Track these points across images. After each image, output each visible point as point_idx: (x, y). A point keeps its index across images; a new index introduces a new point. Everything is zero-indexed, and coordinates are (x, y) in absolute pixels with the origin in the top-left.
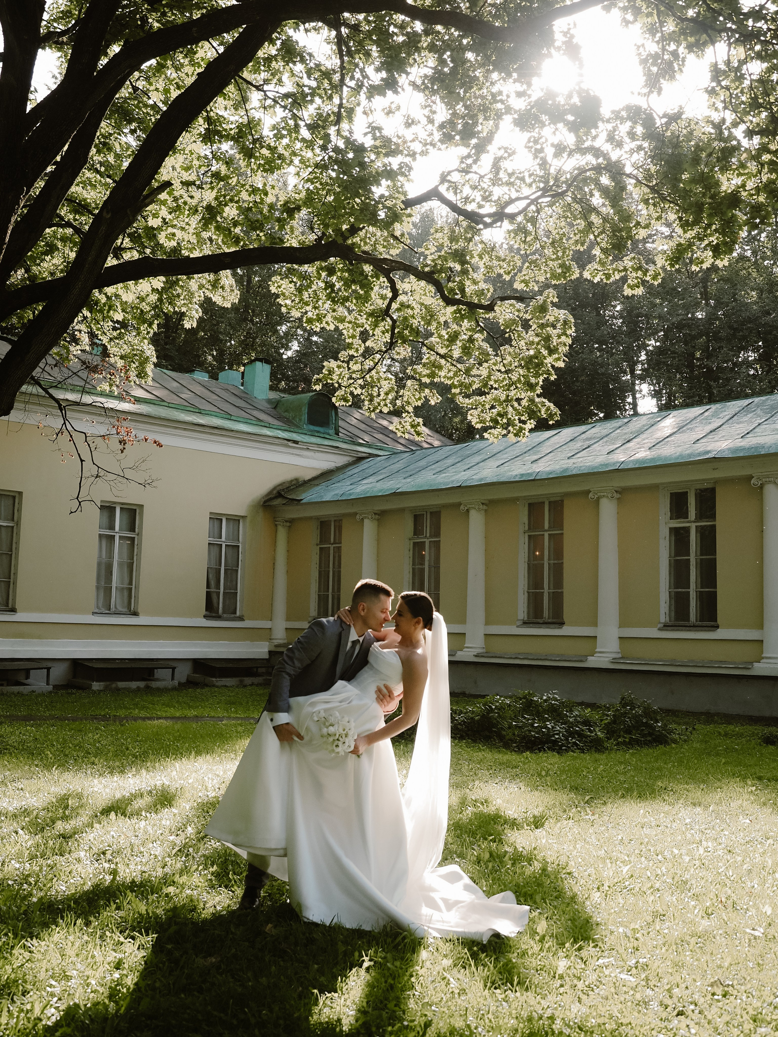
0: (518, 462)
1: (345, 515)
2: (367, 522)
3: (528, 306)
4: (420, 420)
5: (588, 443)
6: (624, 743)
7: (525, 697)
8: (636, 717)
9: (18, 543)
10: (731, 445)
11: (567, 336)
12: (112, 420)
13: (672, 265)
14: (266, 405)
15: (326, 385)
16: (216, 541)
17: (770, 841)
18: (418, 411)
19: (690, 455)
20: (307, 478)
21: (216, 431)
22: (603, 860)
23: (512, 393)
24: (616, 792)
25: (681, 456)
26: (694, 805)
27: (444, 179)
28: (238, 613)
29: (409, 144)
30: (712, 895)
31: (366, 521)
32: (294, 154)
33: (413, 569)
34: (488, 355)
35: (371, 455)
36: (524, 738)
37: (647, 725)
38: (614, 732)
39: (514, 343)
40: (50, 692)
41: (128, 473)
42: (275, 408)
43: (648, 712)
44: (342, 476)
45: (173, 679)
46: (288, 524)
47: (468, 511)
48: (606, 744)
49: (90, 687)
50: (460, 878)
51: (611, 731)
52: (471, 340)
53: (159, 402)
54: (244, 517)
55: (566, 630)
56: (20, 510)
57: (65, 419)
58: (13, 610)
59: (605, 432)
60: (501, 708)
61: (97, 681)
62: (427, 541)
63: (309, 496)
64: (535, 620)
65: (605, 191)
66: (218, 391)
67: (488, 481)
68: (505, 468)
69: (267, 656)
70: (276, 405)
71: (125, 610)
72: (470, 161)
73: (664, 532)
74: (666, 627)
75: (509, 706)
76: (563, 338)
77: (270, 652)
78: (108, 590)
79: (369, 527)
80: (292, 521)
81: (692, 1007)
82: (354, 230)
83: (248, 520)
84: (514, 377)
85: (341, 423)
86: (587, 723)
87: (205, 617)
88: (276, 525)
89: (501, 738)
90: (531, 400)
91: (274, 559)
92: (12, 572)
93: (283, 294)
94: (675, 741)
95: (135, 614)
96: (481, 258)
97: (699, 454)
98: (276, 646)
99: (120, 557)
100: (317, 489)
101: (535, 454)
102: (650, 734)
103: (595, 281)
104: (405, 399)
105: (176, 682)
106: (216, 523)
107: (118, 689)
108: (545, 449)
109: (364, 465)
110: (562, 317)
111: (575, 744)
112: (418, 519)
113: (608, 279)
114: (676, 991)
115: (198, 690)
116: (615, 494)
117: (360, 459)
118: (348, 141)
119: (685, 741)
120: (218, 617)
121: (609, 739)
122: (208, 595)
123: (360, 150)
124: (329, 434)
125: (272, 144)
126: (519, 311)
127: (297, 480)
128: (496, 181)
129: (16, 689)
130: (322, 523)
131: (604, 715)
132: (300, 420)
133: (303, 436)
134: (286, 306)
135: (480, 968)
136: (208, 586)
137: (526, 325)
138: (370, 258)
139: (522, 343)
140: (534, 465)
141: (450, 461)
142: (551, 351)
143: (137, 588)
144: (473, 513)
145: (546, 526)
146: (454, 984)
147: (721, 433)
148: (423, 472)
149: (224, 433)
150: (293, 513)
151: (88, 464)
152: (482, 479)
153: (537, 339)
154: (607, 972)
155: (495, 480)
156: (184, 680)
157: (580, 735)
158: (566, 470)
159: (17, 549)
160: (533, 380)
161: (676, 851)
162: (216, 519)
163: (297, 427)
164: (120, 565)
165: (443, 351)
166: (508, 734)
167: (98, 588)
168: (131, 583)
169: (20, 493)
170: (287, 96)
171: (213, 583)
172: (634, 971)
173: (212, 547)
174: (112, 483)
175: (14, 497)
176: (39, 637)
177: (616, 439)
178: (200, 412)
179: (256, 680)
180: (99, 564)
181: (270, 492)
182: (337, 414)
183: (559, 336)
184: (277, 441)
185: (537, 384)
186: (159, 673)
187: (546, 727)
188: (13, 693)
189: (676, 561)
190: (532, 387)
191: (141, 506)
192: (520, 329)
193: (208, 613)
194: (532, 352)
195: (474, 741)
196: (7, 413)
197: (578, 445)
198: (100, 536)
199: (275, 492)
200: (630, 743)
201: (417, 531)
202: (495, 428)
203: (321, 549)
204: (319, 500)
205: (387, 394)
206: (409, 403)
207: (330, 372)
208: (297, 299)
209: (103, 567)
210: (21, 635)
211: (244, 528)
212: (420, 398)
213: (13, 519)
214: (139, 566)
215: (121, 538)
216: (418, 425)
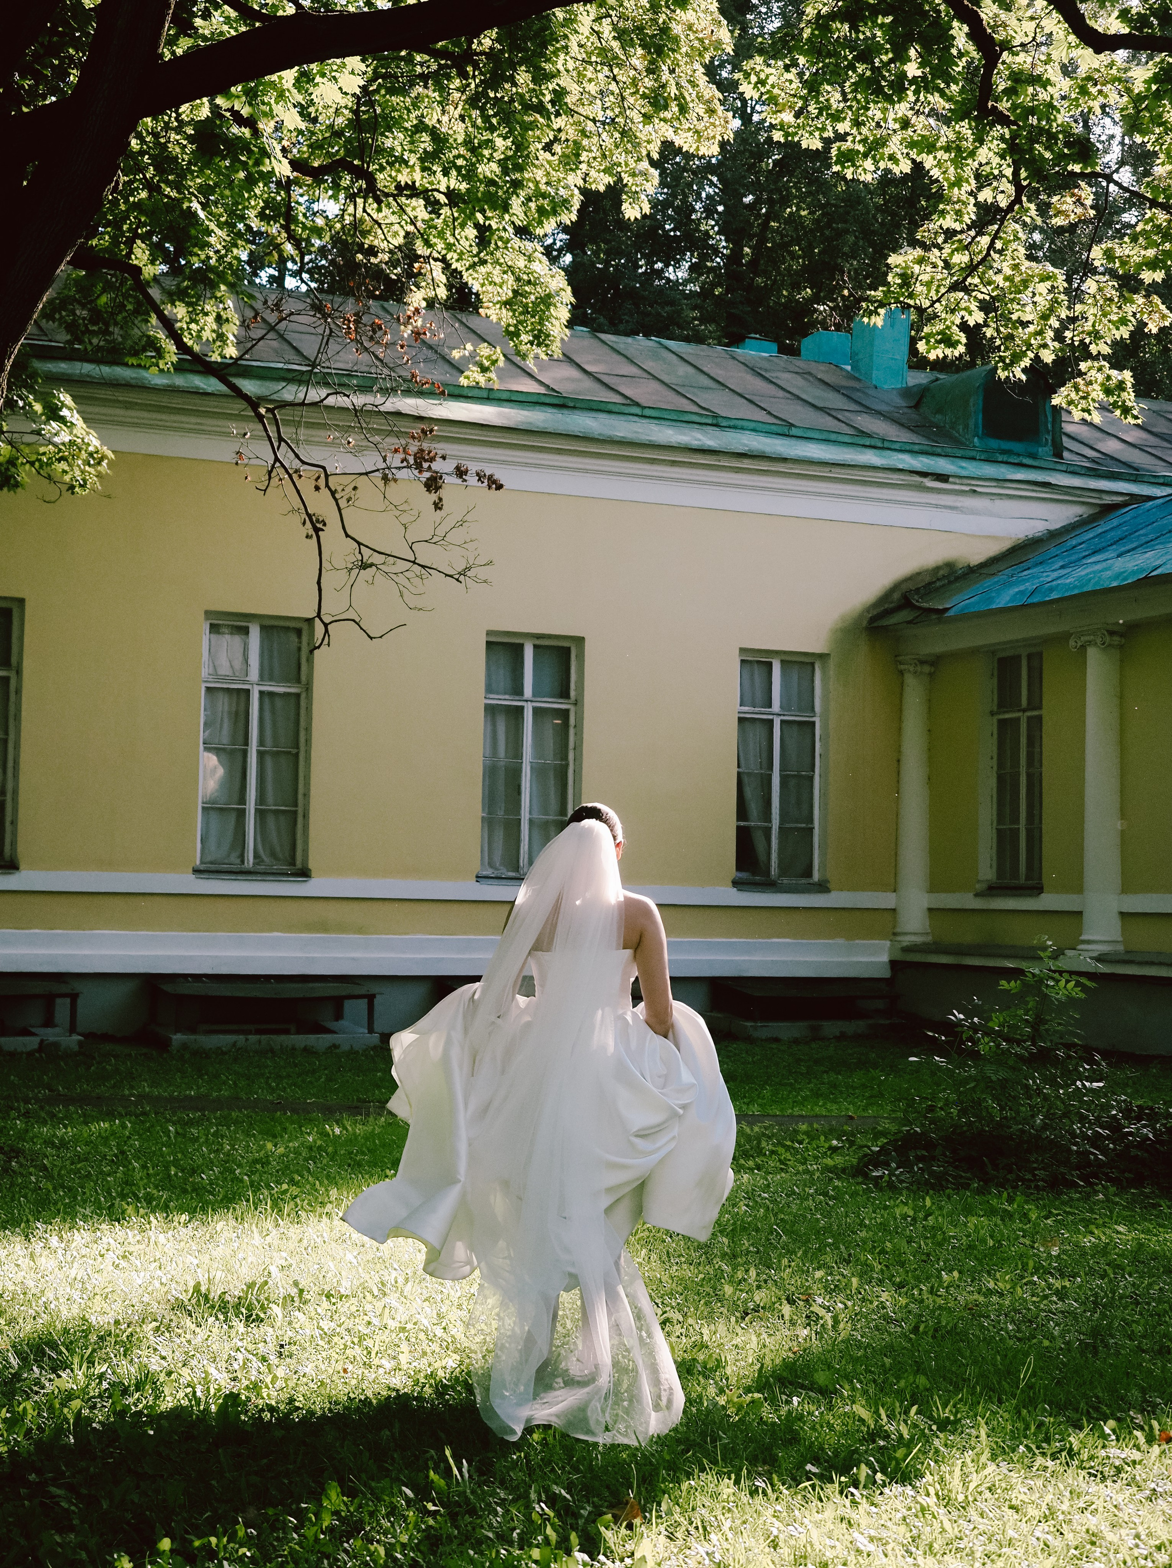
1: (1046, 640)
2: (1093, 655)
4: (1127, 376)
9: (308, 730)
14: (900, 402)
16: (760, 713)
21: (746, 464)
28: (816, 876)
31: (1091, 651)
35: (1135, 499)
40: (374, 1048)
41: (425, 554)
42: (917, 406)
46: (927, 669)
53: (632, 407)
54: (823, 657)
56: (310, 659)
58: (304, 873)
63: (964, 600)
69: (886, 973)
77: (893, 964)
78: (513, 828)
79: (1099, 666)
80: (935, 662)
83: (832, 663)
87: (736, 883)
88: (901, 673)
91: (899, 750)
92: (301, 790)
98: (906, 950)
99: (538, 753)
100: (988, 583)
106: (758, 673)
109: (1111, 522)
117: (1107, 510)
120: (769, 885)
122: (745, 834)
124: (1034, 456)
127: (952, 565)
129: (300, 1040)
130: (1001, 661)
132: (966, 427)
133: (964, 464)
136: (742, 812)
149: (764, 466)
150: (933, 641)
151: (332, 537)
159: (308, 742)
162: (757, 663)
163: (958, 443)
164: (539, 771)
167: (489, 823)
168: (563, 810)
169: (310, 623)
171: (754, 808)
173: (747, 725)
174: (401, 579)
175: (297, 632)
176: (361, 930)
178: (716, 422)
179: (851, 1027)
180: (490, 772)
181: (886, 596)
184: (895, 478)
191: (580, 641)
193: (744, 875)
198: (491, 710)
199: (896, 596)
203: (1002, 723)
204: (984, 608)
205: (1045, 317)
206: (1096, 335)
207: (907, 279)
208: (812, 109)
209: (501, 775)
210: (323, 927)
211: (825, 680)
212: (1123, 321)
213: (298, 680)
214: (578, 773)
215: (537, 711)
216: (1121, 386)
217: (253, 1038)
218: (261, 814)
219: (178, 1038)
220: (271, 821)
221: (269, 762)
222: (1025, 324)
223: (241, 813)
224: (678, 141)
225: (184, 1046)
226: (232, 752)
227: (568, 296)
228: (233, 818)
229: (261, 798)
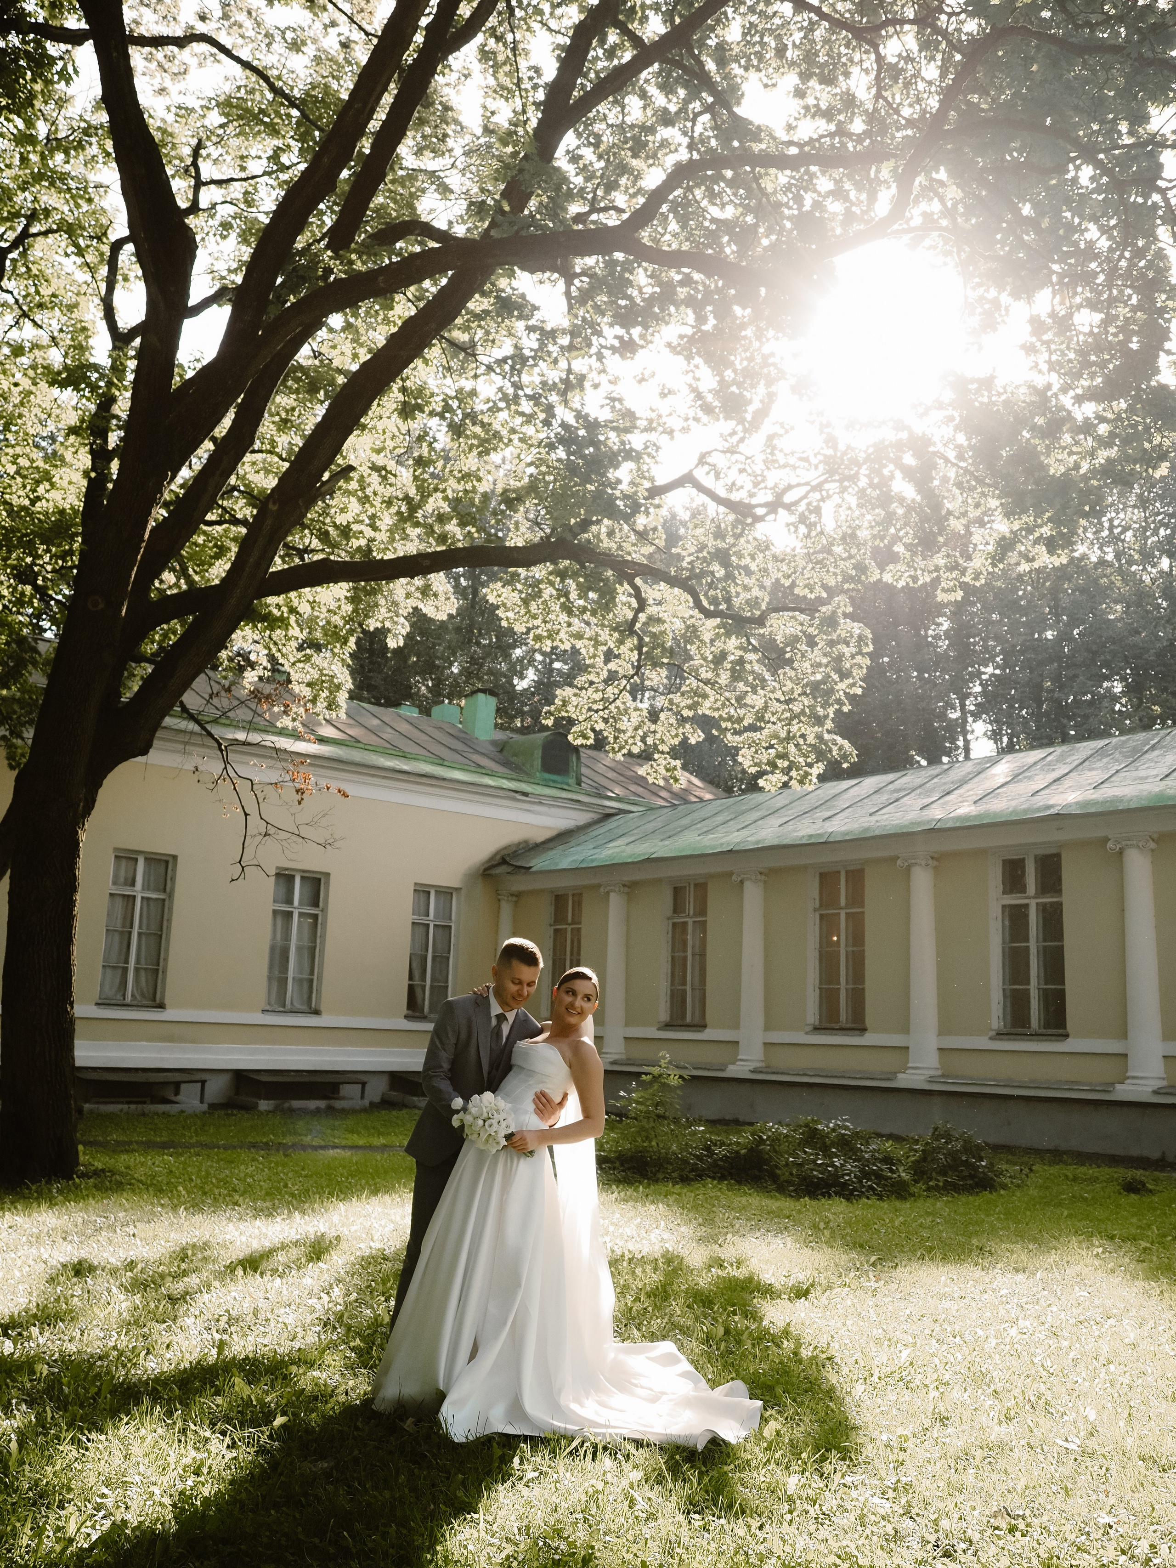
0: (806, 821)
1: (585, 887)
3: (813, 618)
4: (678, 763)
5: (896, 795)
6: (936, 1188)
7: (807, 1126)
8: (953, 1154)
9: (169, 921)
10: (1080, 798)
11: (863, 655)
12: (284, 764)
13: (994, 565)
14: (492, 748)
15: (557, 721)
16: (423, 920)
17: (1111, 1321)
18: (674, 753)
19: (1026, 811)
20: (540, 839)
21: (424, 780)
22: (878, 1342)
23: (794, 729)
24: (914, 1252)
25: (1014, 812)
26: (1017, 1270)
27: (702, 460)
29: (664, 419)
30: (1017, 1392)
31: (612, 895)
32: (513, 431)
33: (673, 958)
34: (763, 680)
35: (621, 811)
36: (804, 1179)
37: (966, 1163)
38: (923, 1173)
39: (796, 665)
40: (204, 1113)
41: (305, 831)
42: (501, 751)
43: (971, 1148)
44: (583, 838)
45: (362, 1097)
46: (514, 899)
47: (742, 882)
48: (914, 1189)
49: (255, 1107)
50: (678, 1361)
51: (920, 1171)
52: (741, 661)
53: (354, 743)
54: (457, 889)
55: (868, 1039)
56: (173, 879)
57: (226, 762)
58: (162, 1006)
59: (919, 781)
60: (776, 1139)
61: (267, 1098)
62: (690, 921)
63: (539, 863)
64: (828, 1025)
65: (909, 474)
66: (429, 730)
67: (767, 843)
68: (790, 827)
70: (502, 747)
71: (304, 1008)
72: (735, 439)
73: (995, 911)
74: (1000, 1035)
75: (786, 1136)
76: (859, 658)
78: (283, 982)
79: (616, 903)
80: (518, 895)
81: (963, 1546)
82: (585, 525)
83: (463, 893)
84: (796, 708)
85: (584, 770)
86: (888, 1160)
87: (406, 1017)
88: (499, 900)
89: (774, 1178)
90: (819, 737)
92: (162, 956)
93: (504, 605)
94: (1004, 1187)
95: (317, 1012)
96: (753, 558)
97: (1039, 810)
99: (299, 939)
100: (551, 853)
101: (828, 809)
102: (972, 1177)
103: (899, 586)
104: (658, 736)
105: (366, 1102)
106: (423, 897)
107: (291, 1110)
108: (842, 803)
109: (612, 823)
110: (857, 632)
111: (871, 1187)
112: (678, 892)
113: (915, 582)
114: (944, 1523)
115: (394, 1113)
116: (930, 862)
117: (608, 816)
118: (579, 415)
119: (1018, 1186)
120: (423, 1018)
121: (916, 1182)
122: (411, 989)
123: (593, 426)
124: (567, 784)
125: (486, 420)
126: (802, 624)
127: (526, 842)
128: (770, 463)
129: (161, 1108)
130: (557, 897)
131: (911, 1150)
132: (532, 766)
133: (535, 786)
134: (508, 619)
135: (680, 1484)
136: (411, 978)
137: (812, 643)
138: (607, 560)
139: (807, 665)
140: (827, 824)
141: (720, 819)
142: (844, 675)
143: (320, 978)
144: (748, 886)
145: (843, 902)
146: (641, 1504)
147: (1067, 782)
148: (686, 832)
149: (433, 782)
150: (520, 884)
151: (254, 819)
152: (758, 842)
153: (825, 661)
154: (854, 1494)
155: (776, 842)
156: (377, 1099)
157: (878, 1176)
158: (867, 830)
159: (169, 928)
160: (821, 712)
161: (980, 1332)
162: (422, 892)
163: (528, 774)
164: (299, 949)
165: (705, 674)
166: (783, 1174)
167: (270, 979)
168: (312, 972)
169: (175, 857)
170: (504, 360)
171: (417, 974)
172: (891, 1494)
173: (416, 926)
174: (284, 843)
175: (167, 862)
176: (193, 1041)
177: (932, 790)
178: (404, 756)
180: (273, 949)
181: (493, 858)
182: (578, 758)
183: (853, 657)
184: (502, 793)
185: (826, 717)
186: (347, 1090)
187: (833, 1165)
188: (157, 1114)
189: (1013, 949)
190: (819, 721)
191: (327, 875)
192: (804, 647)
193: (410, 1012)
194: (819, 677)
195: (739, 1182)
196: (144, 752)
197: (884, 798)
198: (275, 912)
199: (498, 857)
200: (944, 1188)
201: (678, 907)
202: (773, 773)
203: (556, 931)
204: (553, 868)
205: (636, 729)
206: (663, 741)
207: (565, 703)
208: (523, 612)
209: (277, 951)
210: (171, 1039)
211: (458, 903)
212: (677, 735)
213: (165, 890)
214: (322, 951)
215: (301, 915)
216: (675, 768)
217: (133, 1106)
218: (137, 970)
219: (87, 1106)
220: (143, 974)
221: (144, 939)
222: (624, 732)
223: (125, 970)
224: (425, 610)
225: (91, 1112)
226: (122, 933)
227: (349, 685)
228: (120, 971)
229: (138, 961)
